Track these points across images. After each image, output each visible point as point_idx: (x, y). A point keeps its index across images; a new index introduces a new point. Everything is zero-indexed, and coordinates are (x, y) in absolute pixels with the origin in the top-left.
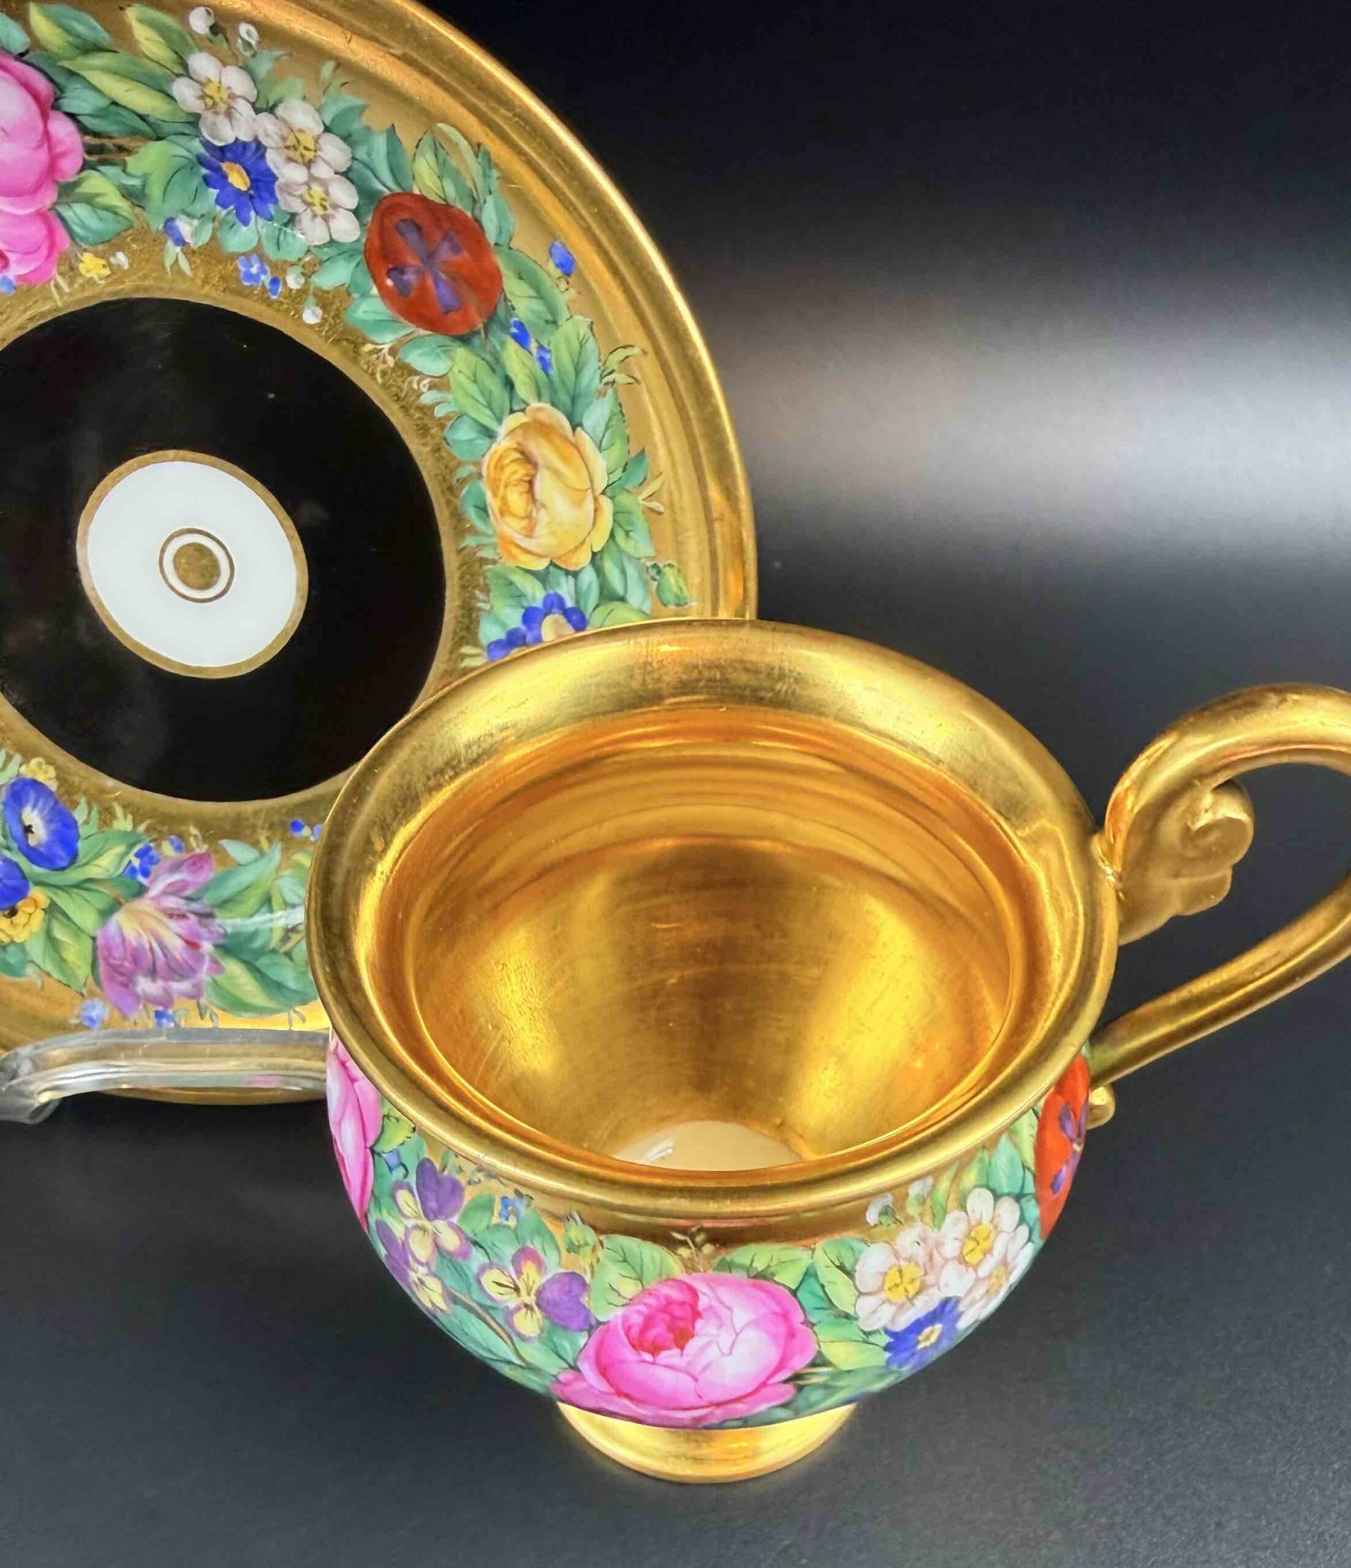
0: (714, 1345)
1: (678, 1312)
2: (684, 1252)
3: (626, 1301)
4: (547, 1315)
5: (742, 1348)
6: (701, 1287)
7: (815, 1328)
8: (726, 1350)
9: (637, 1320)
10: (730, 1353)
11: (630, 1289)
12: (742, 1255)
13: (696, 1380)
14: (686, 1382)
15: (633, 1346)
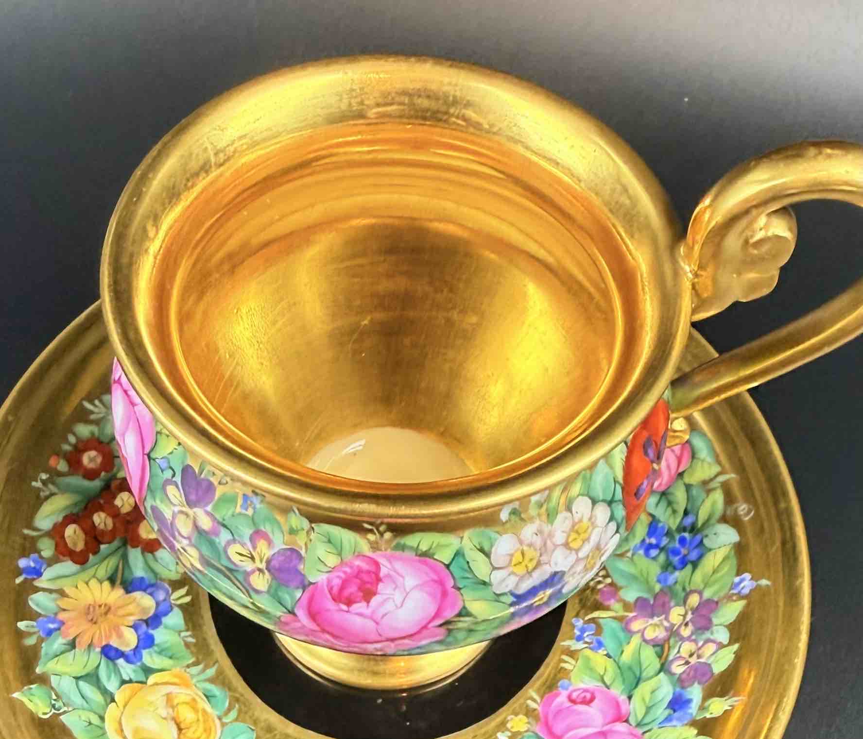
0: (391, 601)
1: (366, 578)
2: (371, 537)
3: (330, 569)
4: (274, 577)
5: (410, 604)
6: (382, 561)
7: (462, 591)
8: (399, 605)
9: (337, 582)
10: (402, 606)
11: (332, 561)
12: (412, 540)
13: (377, 623)
14: (370, 624)
15: (334, 599)
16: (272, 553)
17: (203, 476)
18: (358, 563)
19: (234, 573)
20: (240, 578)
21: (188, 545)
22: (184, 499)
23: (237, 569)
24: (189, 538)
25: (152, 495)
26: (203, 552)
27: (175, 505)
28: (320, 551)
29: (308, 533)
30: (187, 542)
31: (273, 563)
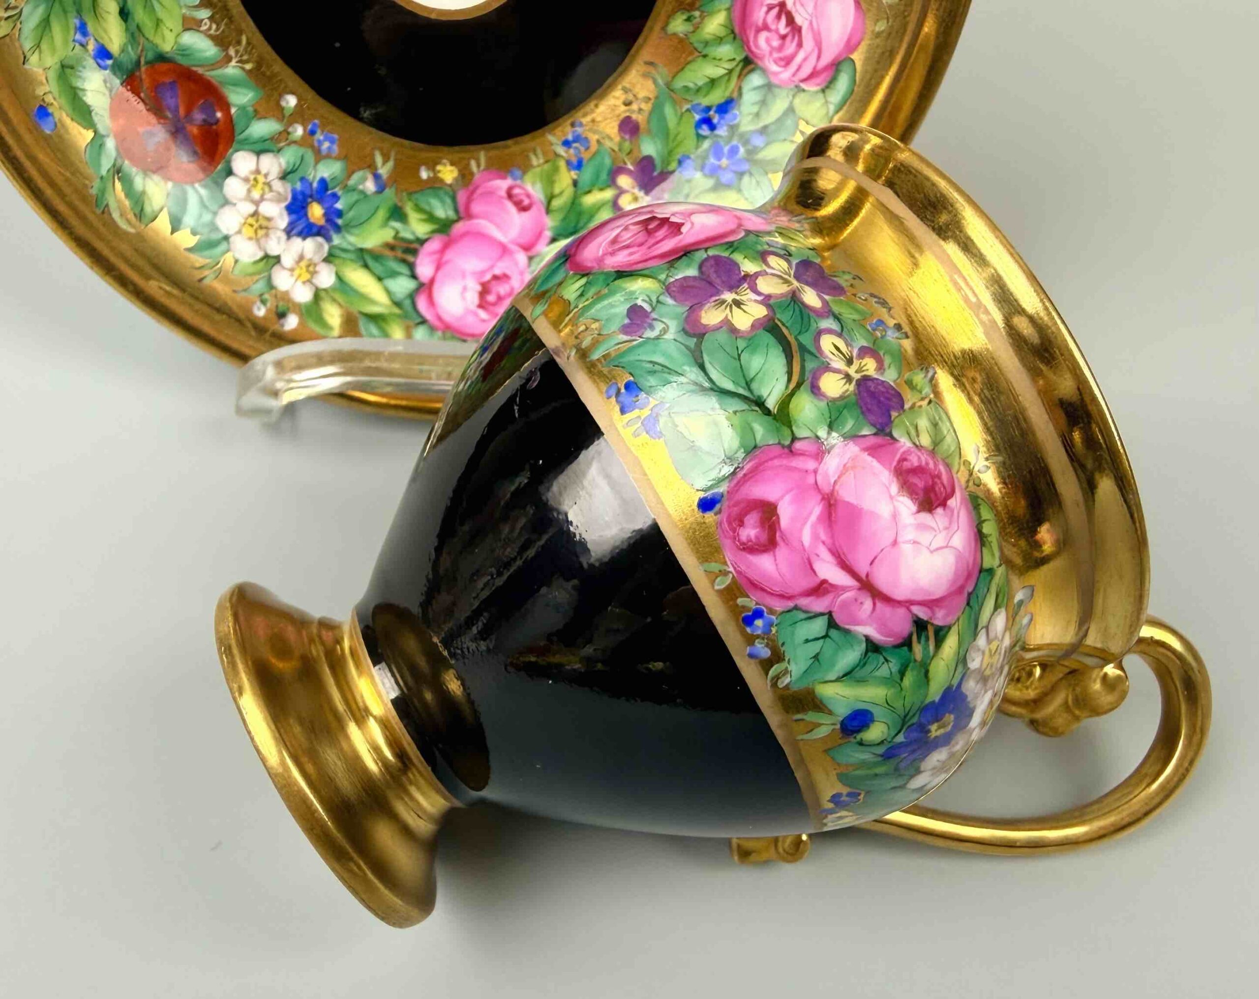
0: (934, 533)
1: (938, 488)
3: (918, 443)
5: (939, 560)
6: (958, 494)
8: (933, 547)
9: (914, 461)
10: (933, 551)
11: (926, 440)
15: (896, 470)
16: (876, 376)
17: (835, 279)
18: (942, 468)
19: (807, 357)
20: (810, 365)
21: (756, 301)
22: (792, 273)
23: (818, 355)
24: (768, 297)
25: (731, 249)
26: (778, 316)
27: (773, 268)
28: (923, 423)
29: (923, 399)
30: (759, 298)
31: (870, 383)
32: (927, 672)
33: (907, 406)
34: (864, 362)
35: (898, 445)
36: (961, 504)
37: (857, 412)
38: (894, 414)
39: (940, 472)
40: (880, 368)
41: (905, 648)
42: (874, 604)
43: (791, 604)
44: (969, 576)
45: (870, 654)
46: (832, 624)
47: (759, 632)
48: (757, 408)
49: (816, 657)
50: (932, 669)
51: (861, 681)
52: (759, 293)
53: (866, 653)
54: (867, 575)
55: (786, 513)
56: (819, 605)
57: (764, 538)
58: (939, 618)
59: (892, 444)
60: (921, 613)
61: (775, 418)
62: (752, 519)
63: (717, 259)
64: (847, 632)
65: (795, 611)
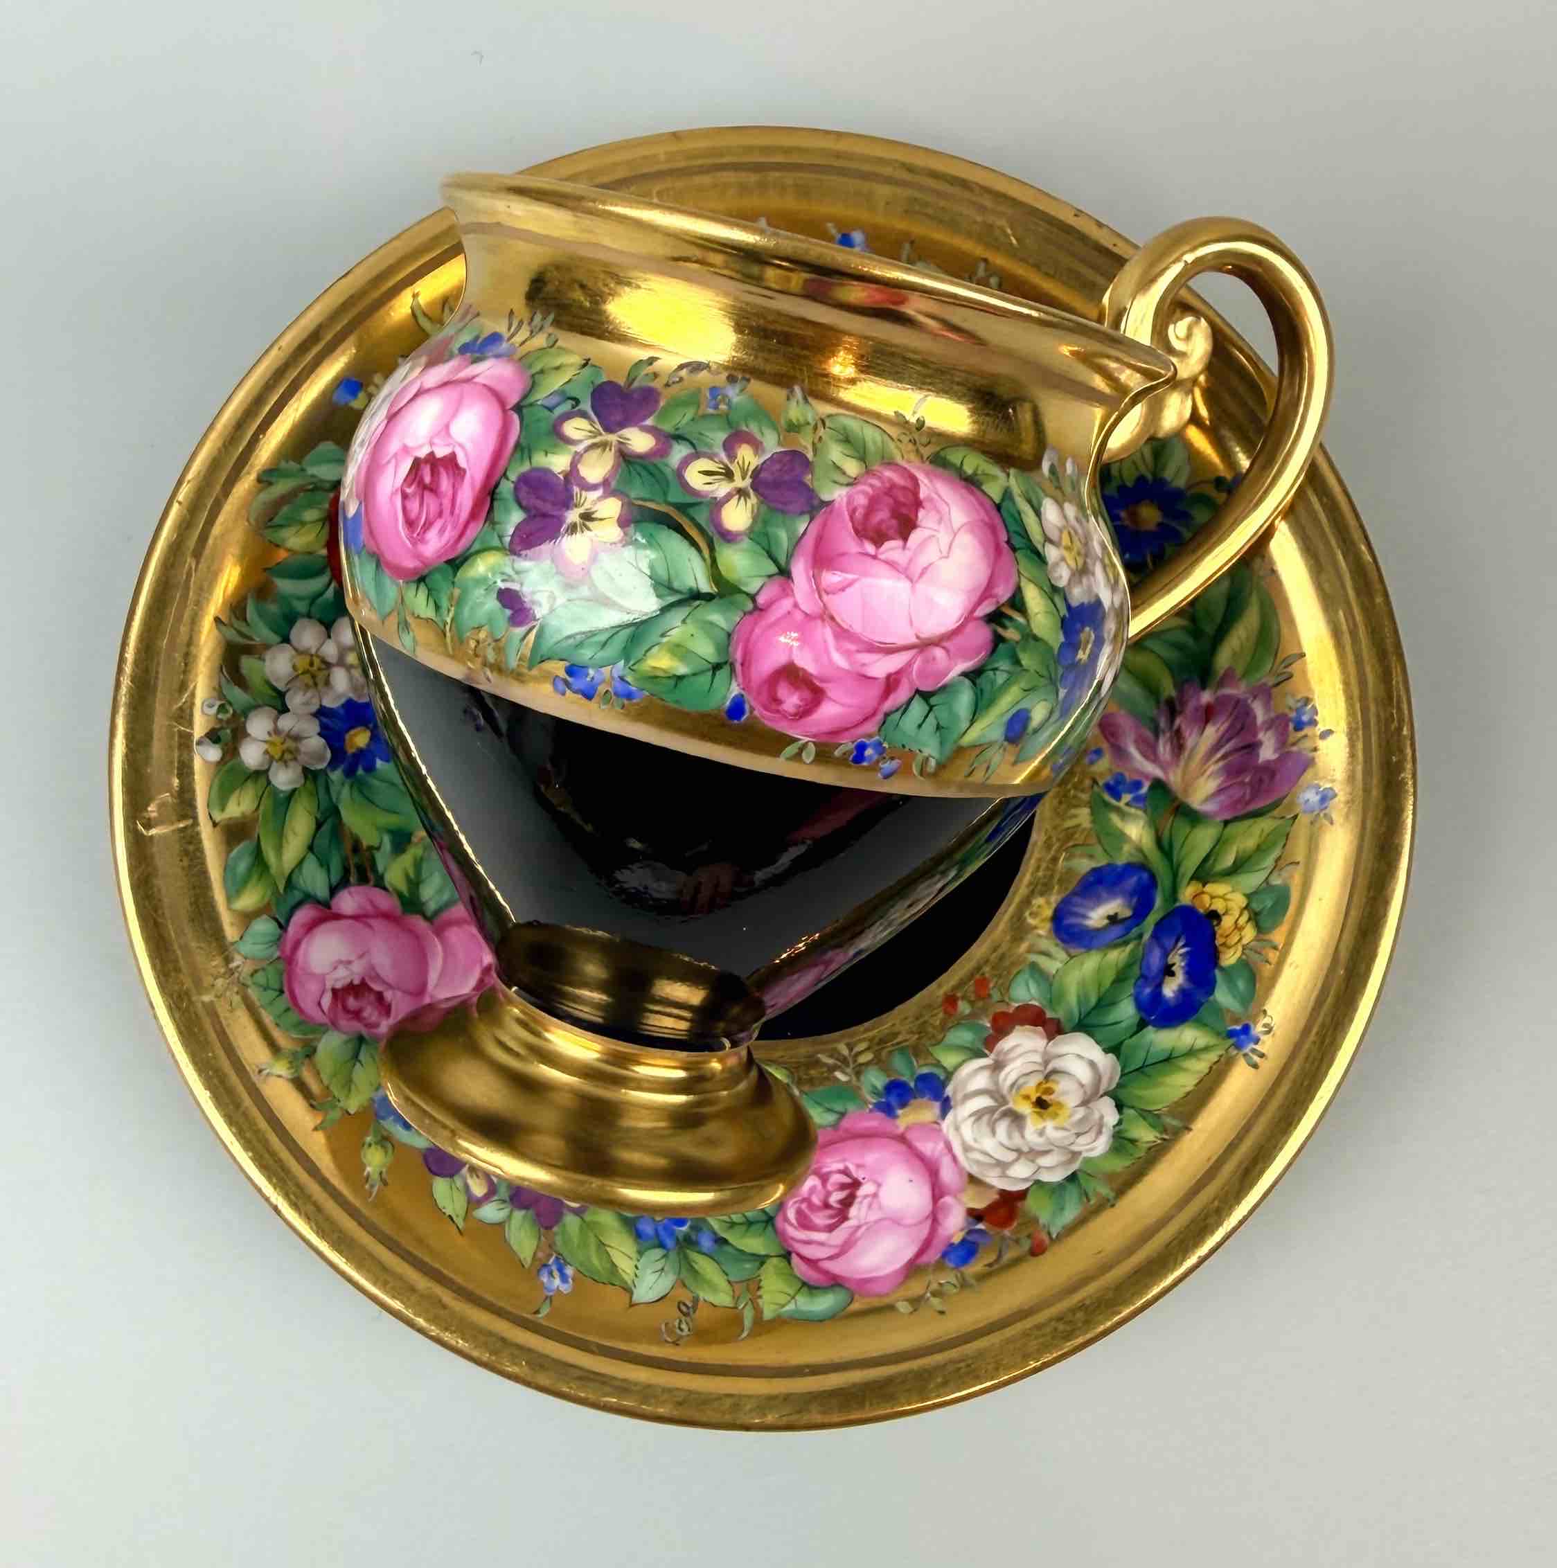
0: (935, 541)
1: (902, 499)
3: (851, 480)
4: (763, 497)
5: (959, 553)
6: (922, 478)
7: (1017, 555)
8: (945, 553)
9: (862, 501)
10: (949, 554)
11: (853, 467)
15: (857, 531)
16: (762, 460)
17: (636, 384)
18: (888, 474)
19: (691, 511)
20: (702, 517)
21: (600, 499)
22: (598, 426)
23: (699, 500)
24: (605, 483)
25: (526, 455)
26: (633, 495)
27: (580, 441)
28: (836, 453)
29: (815, 428)
30: (599, 492)
31: (762, 475)
32: (1036, 638)
33: (810, 455)
34: (739, 458)
35: (837, 505)
36: (931, 481)
37: (779, 518)
38: (808, 478)
39: (890, 480)
40: (757, 446)
41: (1001, 646)
42: (944, 648)
43: (880, 717)
44: (993, 529)
45: (978, 681)
46: (926, 696)
47: (876, 757)
48: (698, 602)
49: (938, 727)
50: (1036, 631)
51: (992, 702)
52: (594, 487)
53: (974, 683)
54: (918, 637)
55: (806, 662)
56: (901, 695)
57: (807, 694)
58: (1003, 593)
59: (831, 511)
60: (987, 608)
61: (720, 595)
62: (783, 691)
63: (524, 480)
64: (944, 687)
65: (889, 718)
